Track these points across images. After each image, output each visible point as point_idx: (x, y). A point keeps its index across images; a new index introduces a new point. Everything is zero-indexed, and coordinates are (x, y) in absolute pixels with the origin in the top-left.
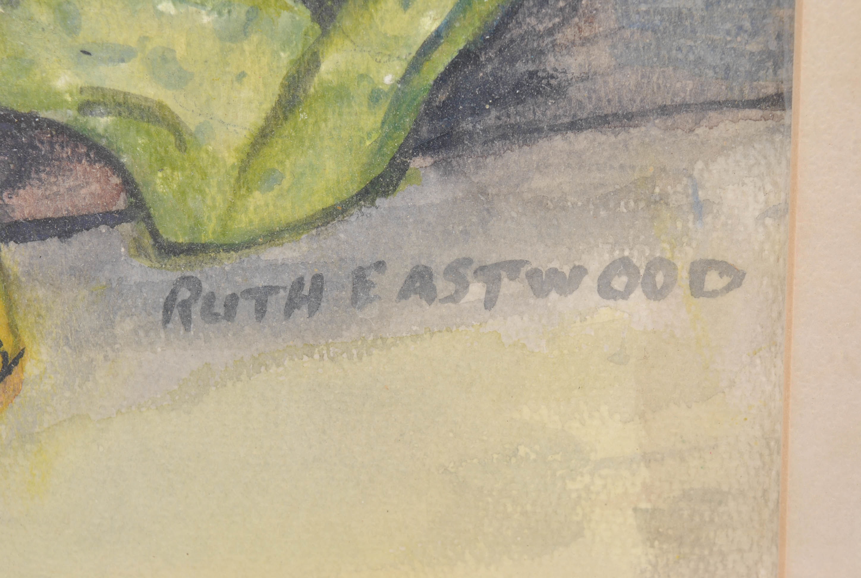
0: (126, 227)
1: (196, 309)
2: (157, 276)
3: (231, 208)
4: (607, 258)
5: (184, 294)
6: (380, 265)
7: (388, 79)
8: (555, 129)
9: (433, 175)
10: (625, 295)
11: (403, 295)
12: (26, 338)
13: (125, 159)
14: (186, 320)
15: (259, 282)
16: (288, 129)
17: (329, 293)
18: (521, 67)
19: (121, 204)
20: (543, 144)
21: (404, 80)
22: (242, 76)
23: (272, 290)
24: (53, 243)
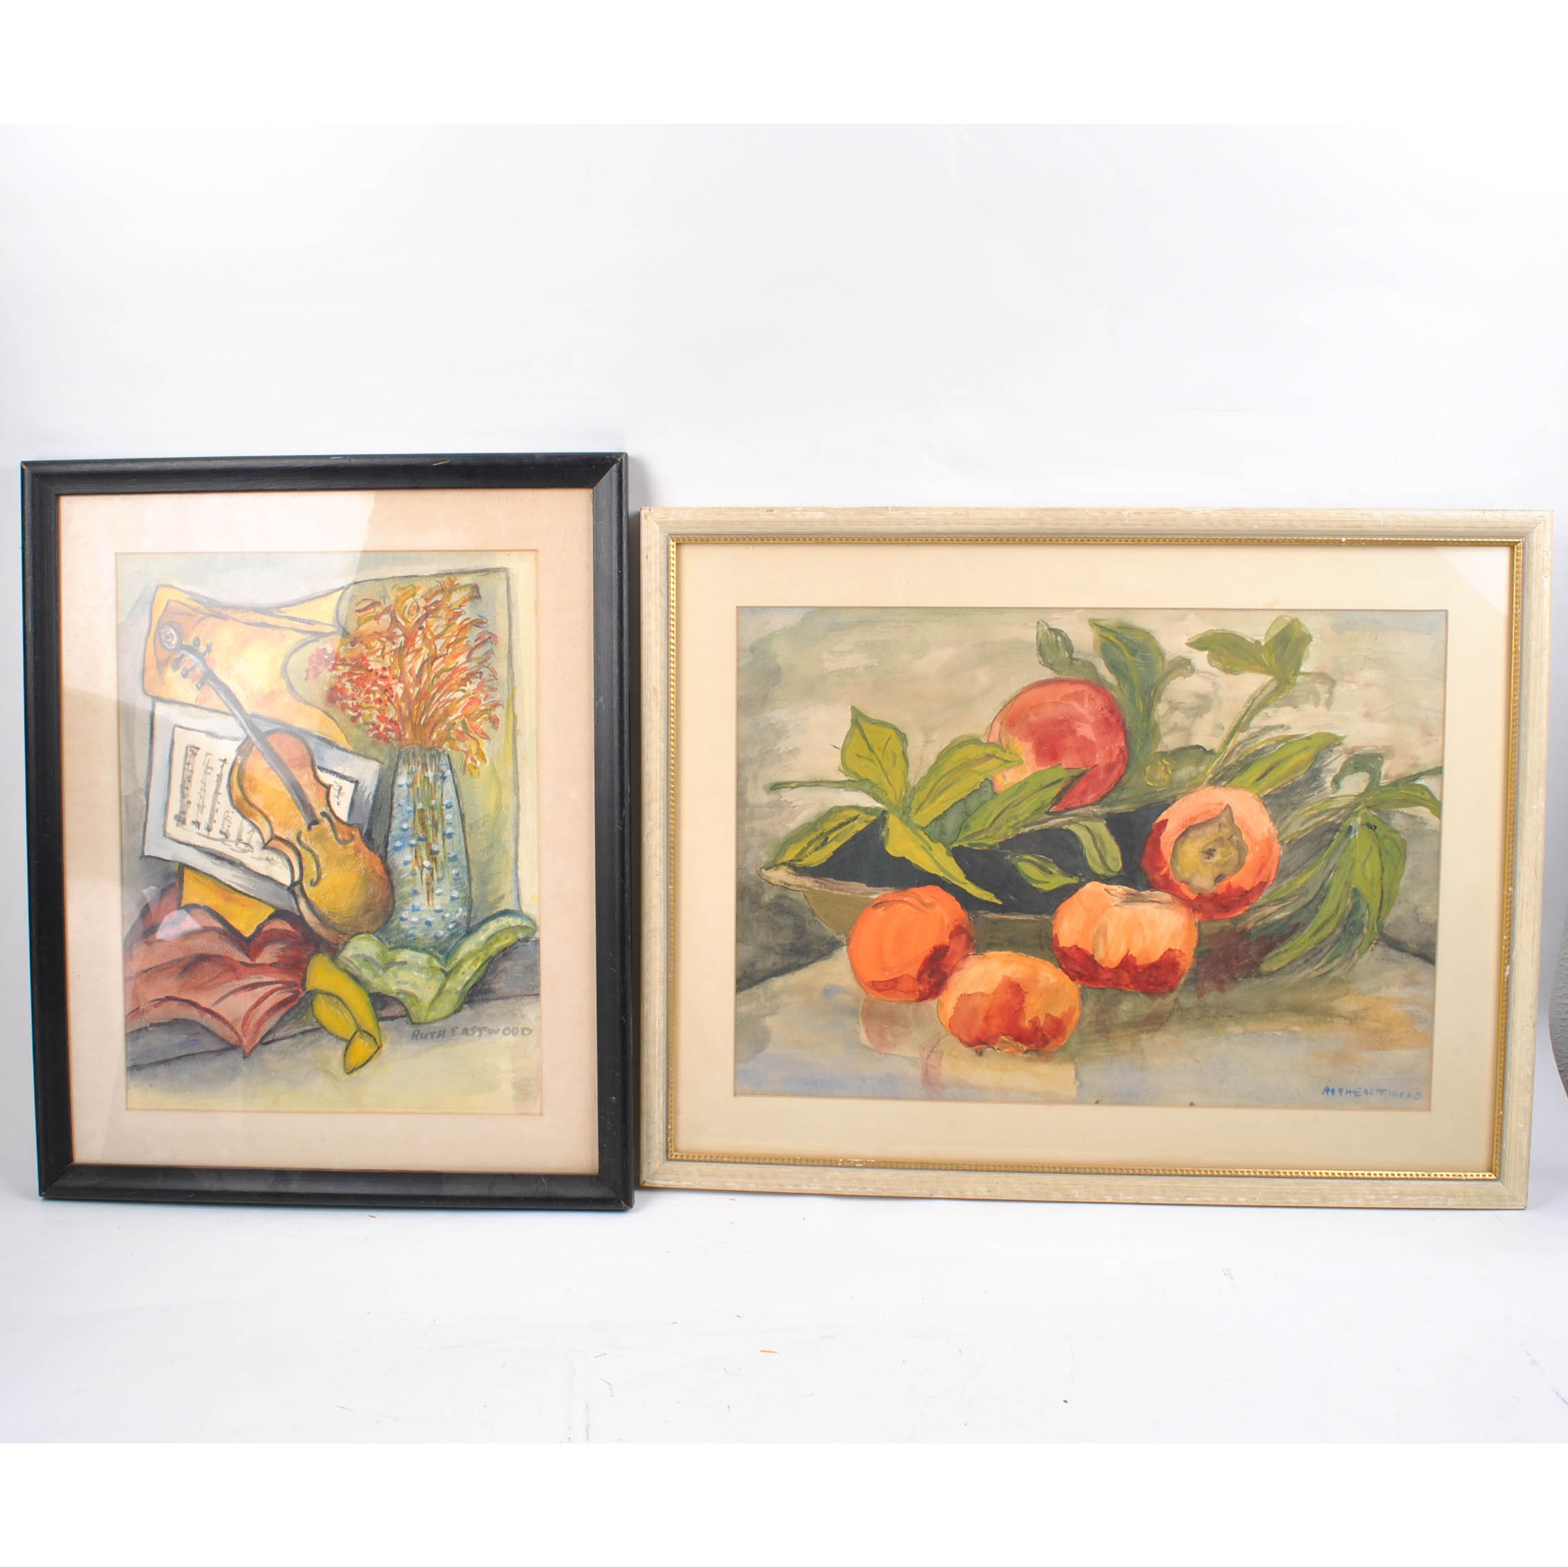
0: (405, 1019)
1: (419, 1036)
2: (411, 1029)
3: (427, 1016)
4: (504, 1027)
5: (416, 1033)
6: (457, 1028)
7: (459, 989)
8: (493, 1000)
9: (468, 1009)
10: (508, 1034)
11: (462, 1034)
12: (383, 1043)
13: (406, 1004)
14: (417, 1039)
15: (432, 1031)
16: (439, 999)
17: (446, 1033)
18: (487, 987)
19: (404, 1013)
20: (491, 1002)
21: (463, 989)
22: (430, 988)
23: (434, 1032)
24: (390, 1022)
